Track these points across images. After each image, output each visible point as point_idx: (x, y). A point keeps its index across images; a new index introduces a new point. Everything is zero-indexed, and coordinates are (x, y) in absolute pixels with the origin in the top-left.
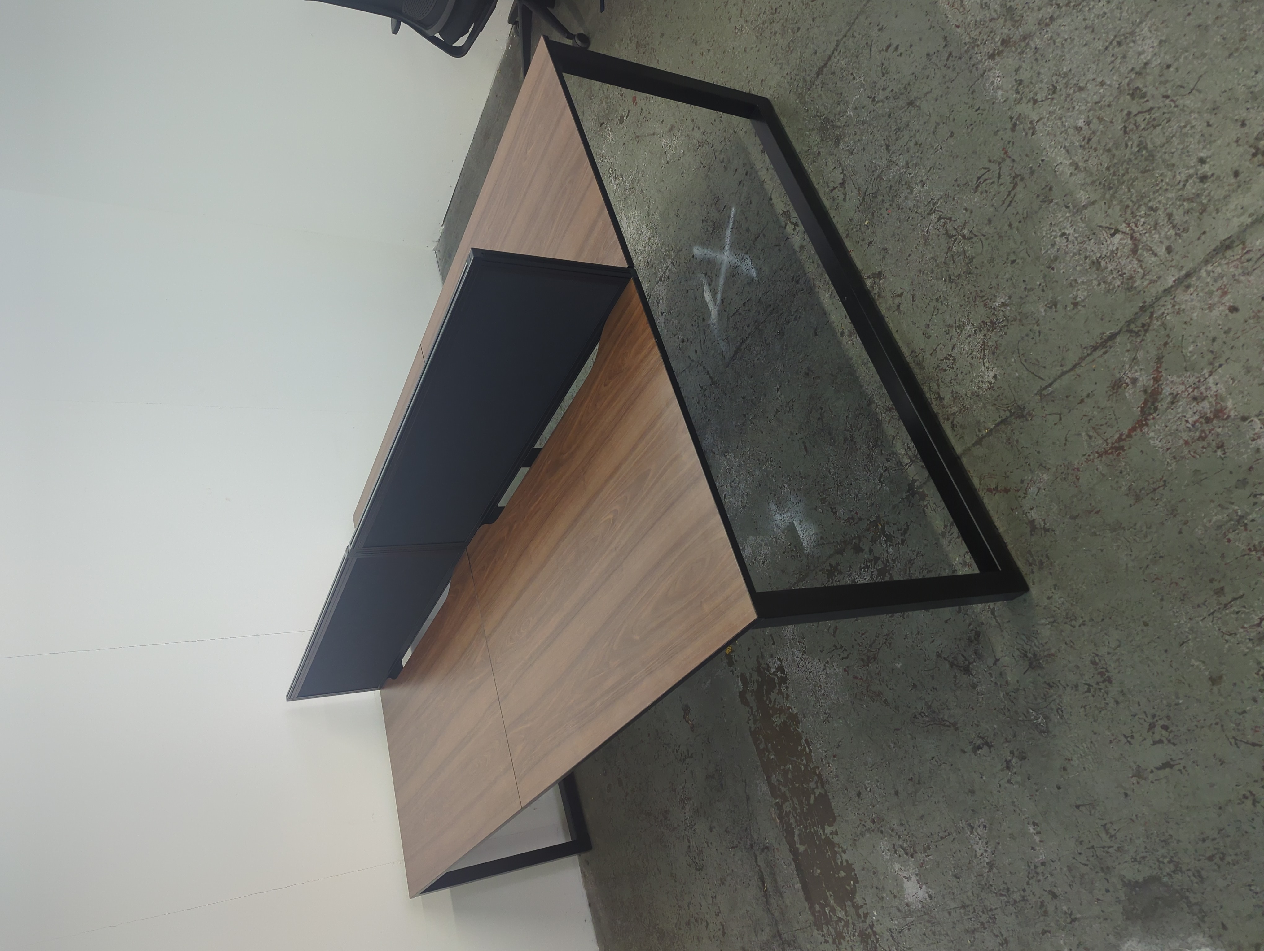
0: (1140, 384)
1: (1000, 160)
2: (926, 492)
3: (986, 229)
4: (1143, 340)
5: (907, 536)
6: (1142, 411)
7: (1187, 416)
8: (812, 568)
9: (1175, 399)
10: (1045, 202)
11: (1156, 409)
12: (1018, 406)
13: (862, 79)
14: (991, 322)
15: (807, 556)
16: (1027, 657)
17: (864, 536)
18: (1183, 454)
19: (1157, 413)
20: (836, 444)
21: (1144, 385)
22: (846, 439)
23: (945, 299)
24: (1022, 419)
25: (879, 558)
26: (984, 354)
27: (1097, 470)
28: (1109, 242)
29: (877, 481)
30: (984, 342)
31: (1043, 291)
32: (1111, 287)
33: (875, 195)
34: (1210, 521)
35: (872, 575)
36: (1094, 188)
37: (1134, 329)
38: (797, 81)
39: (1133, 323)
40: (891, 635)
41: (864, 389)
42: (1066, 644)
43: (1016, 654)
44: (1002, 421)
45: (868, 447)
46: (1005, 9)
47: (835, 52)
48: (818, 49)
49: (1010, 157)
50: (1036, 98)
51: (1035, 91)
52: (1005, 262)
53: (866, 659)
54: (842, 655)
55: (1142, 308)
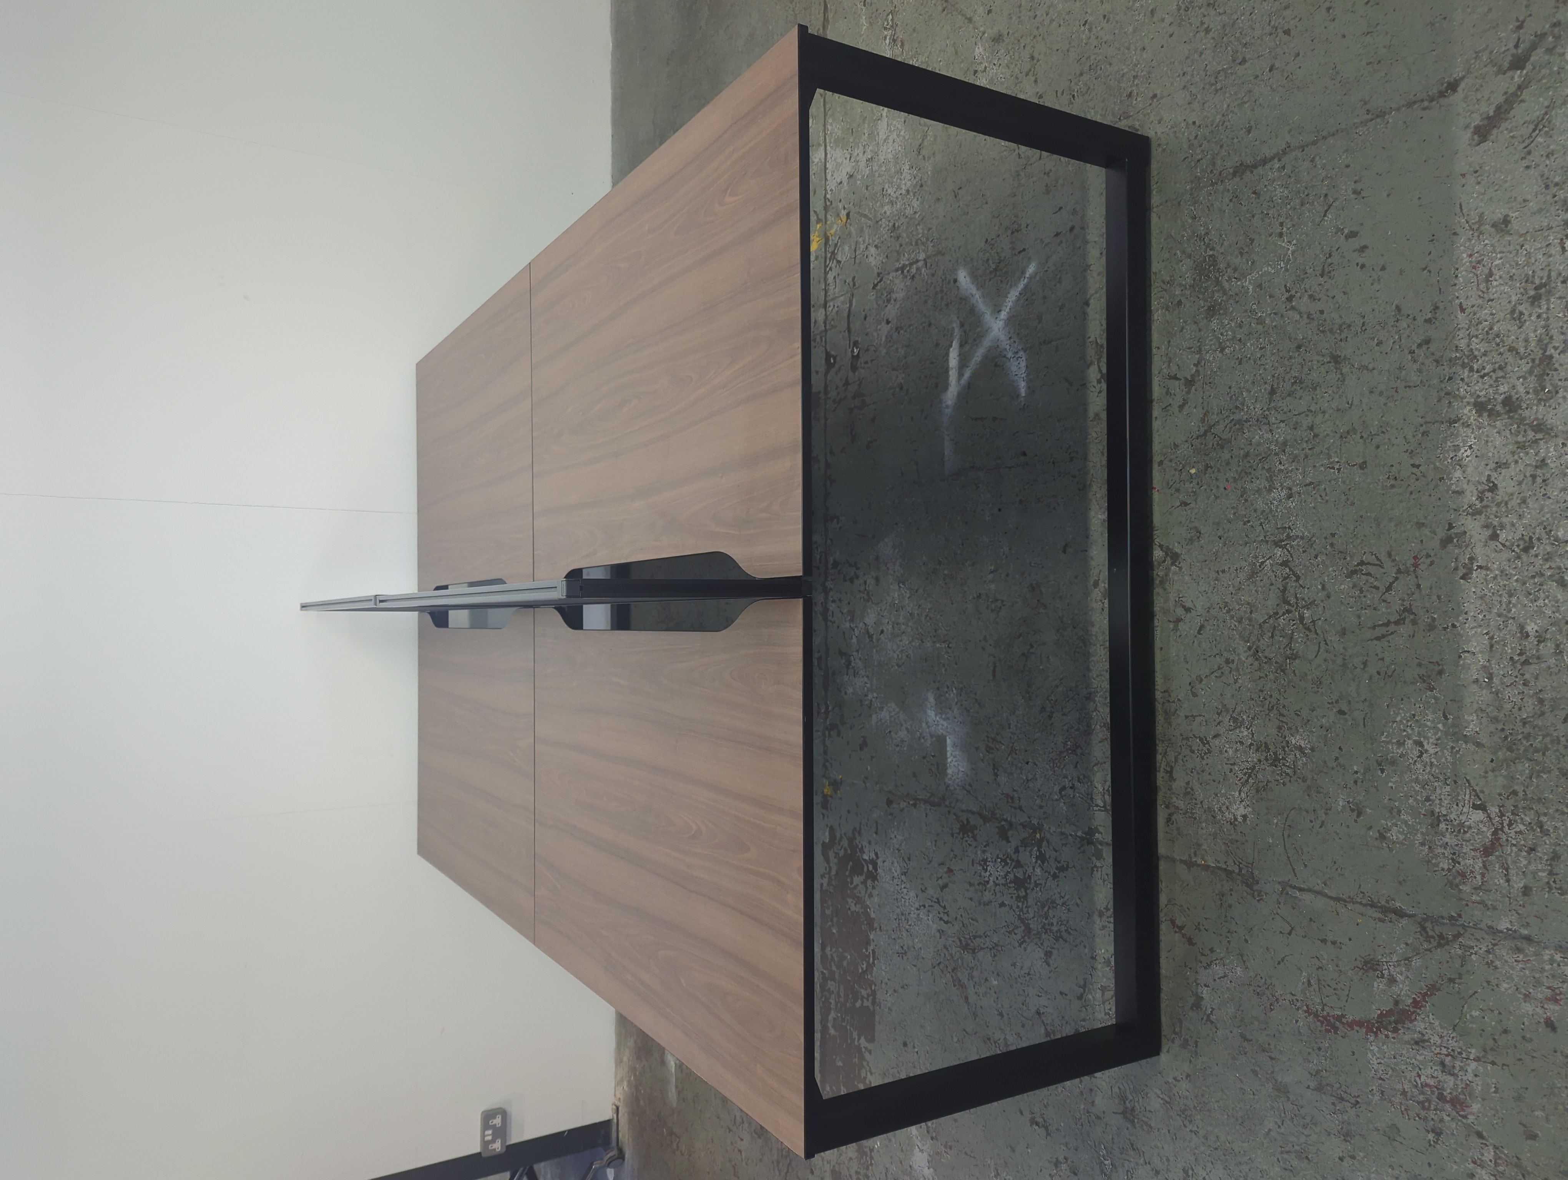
0: (1395, 989)
1: (1402, 567)
2: (1102, 854)
3: (1333, 638)
4: (1430, 950)
5: (1062, 874)
6: (1381, 1015)
7: (1423, 1071)
8: (947, 803)
9: (1421, 1042)
10: (1424, 681)
11: (1395, 1030)
12: (1252, 873)
14: (1275, 753)
15: (947, 786)
16: (1124, 1105)
17: (1016, 829)
18: (1393, 1099)
19: (1395, 1035)
20: (1031, 703)
21: (1399, 995)
23: (1237, 670)
24: (1249, 890)
25: (1022, 867)
26: (1247, 781)
27: (1297, 1021)
28: (1465, 810)
29: (1057, 788)
32: (1434, 861)
33: (1222, 444)
35: (1006, 875)
36: (1492, 728)
37: (1428, 929)
38: (1202, 151)
39: (1432, 923)
40: (1000, 949)
41: (1091, 674)
42: (1169, 1131)
43: (1116, 1090)
44: (1225, 869)
45: (1065, 744)
46: (1541, 352)
47: (1276, 160)
48: (1254, 128)
49: (1417, 577)
50: (1498, 532)
51: (1504, 520)
52: (1332, 703)
53: (964, 943)
54: (942, 915)
55: (1451, 918)
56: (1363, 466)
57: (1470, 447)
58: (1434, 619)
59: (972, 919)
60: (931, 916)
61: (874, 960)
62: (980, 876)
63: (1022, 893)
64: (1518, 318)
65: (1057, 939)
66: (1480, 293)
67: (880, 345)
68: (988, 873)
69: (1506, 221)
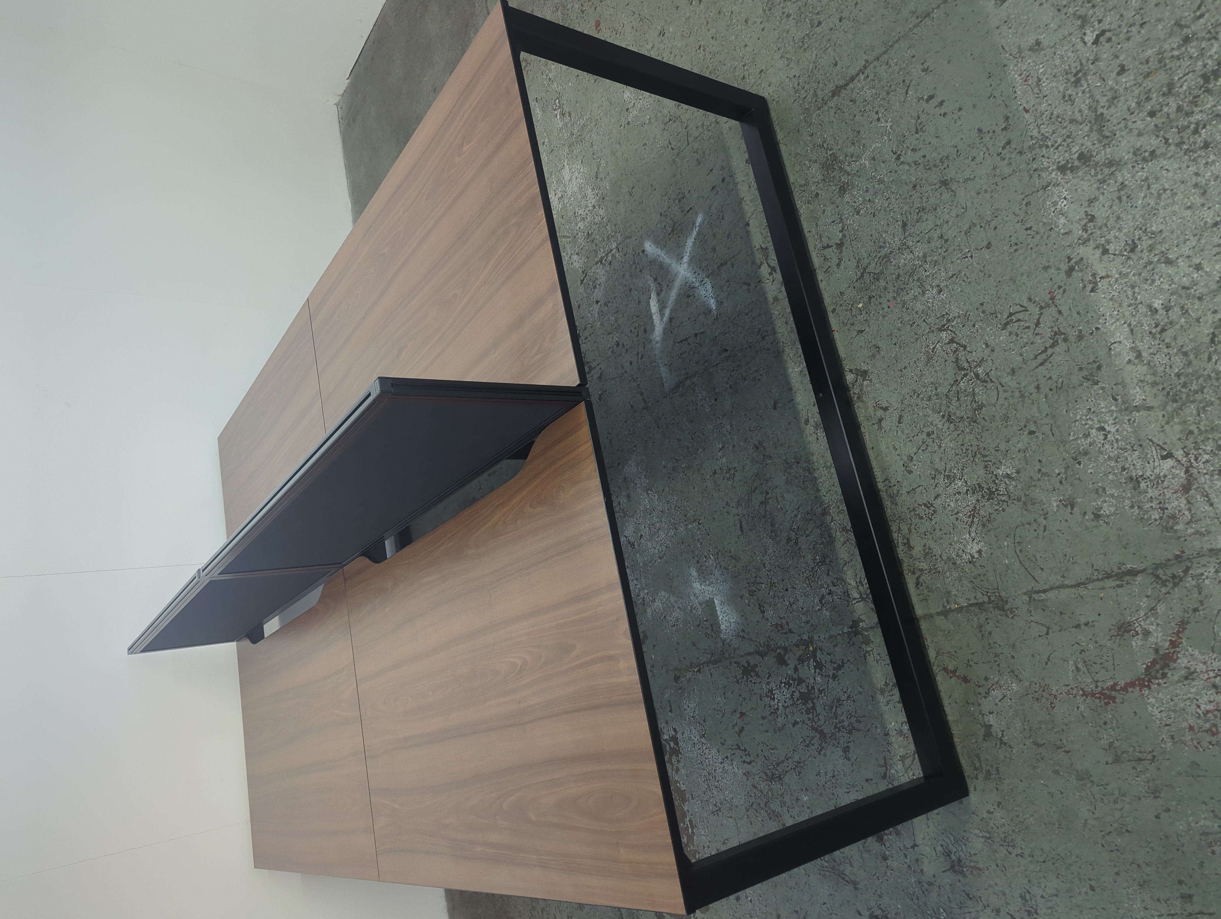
0: (1151, 639)
1: (1043, 304)
2: (872, 638)
3: (1007, 380)
4: (1168, 593)
5: (840, 672)
6: (1148, 668)
7: (1200, 701)
8: (727, 656)
9: (1189, 676)
10: (1089, 380)
11: (1164, 676)
12: (1000, 596)
13: (889, 125)
14: (989, 489)
15: (724, 641)
16: (950, 858)
17: (791, 650)
18: (1183, 738)
19: (1165, 680)
20: (778, 539)
21: (1156, 643)
22: (789, 540)
23: (938, 437)
24: (1001, 612)
25: (804, 681)
26: (972, 522)
27: (1078, 708)
28: (1156, 464)
29: (817, 600)
30: (975, 507)
31: (1061, 482)
32: (1146, 517)
33: (877, 278)
34: (1197, 823)
35: (792, 695)
36: (1154, 390)
37: (1161, 576)
38: (806, 91)
39: (1162, 569)
40: (802, 765)
41: (821, 494)
42: (997, 866)
43: (939, 849)
44: (976, 604)
45: (814, 559)
46: (1094, 114)
47: (861, 74)
48: (839, 61)
49: (1056, 306)
50: (1107, 247)
51: (1108, 237)
52: (1022, 429)
53: (770, 775)
54: (744, 758)
55: (1177, 557)
56: (989, 246)
57: (1065, 198)
58: (1080, 331)
59: (771, 749)
60: (735, 763)
61: (692, 830)
62: (770, 706)
63: (810, 705)
64: (1070, 100)
65: (850, 732)
66: (1036, 95)
67: (595, 321)
68: (776, 701)
69: (1038, 43)
